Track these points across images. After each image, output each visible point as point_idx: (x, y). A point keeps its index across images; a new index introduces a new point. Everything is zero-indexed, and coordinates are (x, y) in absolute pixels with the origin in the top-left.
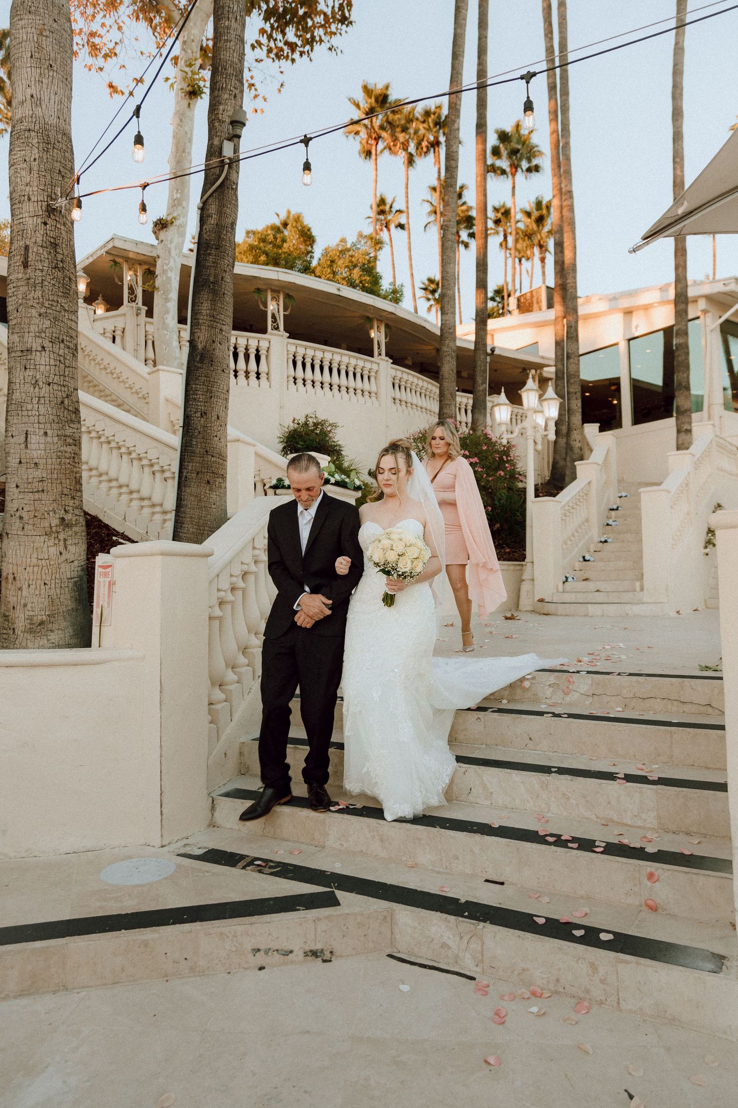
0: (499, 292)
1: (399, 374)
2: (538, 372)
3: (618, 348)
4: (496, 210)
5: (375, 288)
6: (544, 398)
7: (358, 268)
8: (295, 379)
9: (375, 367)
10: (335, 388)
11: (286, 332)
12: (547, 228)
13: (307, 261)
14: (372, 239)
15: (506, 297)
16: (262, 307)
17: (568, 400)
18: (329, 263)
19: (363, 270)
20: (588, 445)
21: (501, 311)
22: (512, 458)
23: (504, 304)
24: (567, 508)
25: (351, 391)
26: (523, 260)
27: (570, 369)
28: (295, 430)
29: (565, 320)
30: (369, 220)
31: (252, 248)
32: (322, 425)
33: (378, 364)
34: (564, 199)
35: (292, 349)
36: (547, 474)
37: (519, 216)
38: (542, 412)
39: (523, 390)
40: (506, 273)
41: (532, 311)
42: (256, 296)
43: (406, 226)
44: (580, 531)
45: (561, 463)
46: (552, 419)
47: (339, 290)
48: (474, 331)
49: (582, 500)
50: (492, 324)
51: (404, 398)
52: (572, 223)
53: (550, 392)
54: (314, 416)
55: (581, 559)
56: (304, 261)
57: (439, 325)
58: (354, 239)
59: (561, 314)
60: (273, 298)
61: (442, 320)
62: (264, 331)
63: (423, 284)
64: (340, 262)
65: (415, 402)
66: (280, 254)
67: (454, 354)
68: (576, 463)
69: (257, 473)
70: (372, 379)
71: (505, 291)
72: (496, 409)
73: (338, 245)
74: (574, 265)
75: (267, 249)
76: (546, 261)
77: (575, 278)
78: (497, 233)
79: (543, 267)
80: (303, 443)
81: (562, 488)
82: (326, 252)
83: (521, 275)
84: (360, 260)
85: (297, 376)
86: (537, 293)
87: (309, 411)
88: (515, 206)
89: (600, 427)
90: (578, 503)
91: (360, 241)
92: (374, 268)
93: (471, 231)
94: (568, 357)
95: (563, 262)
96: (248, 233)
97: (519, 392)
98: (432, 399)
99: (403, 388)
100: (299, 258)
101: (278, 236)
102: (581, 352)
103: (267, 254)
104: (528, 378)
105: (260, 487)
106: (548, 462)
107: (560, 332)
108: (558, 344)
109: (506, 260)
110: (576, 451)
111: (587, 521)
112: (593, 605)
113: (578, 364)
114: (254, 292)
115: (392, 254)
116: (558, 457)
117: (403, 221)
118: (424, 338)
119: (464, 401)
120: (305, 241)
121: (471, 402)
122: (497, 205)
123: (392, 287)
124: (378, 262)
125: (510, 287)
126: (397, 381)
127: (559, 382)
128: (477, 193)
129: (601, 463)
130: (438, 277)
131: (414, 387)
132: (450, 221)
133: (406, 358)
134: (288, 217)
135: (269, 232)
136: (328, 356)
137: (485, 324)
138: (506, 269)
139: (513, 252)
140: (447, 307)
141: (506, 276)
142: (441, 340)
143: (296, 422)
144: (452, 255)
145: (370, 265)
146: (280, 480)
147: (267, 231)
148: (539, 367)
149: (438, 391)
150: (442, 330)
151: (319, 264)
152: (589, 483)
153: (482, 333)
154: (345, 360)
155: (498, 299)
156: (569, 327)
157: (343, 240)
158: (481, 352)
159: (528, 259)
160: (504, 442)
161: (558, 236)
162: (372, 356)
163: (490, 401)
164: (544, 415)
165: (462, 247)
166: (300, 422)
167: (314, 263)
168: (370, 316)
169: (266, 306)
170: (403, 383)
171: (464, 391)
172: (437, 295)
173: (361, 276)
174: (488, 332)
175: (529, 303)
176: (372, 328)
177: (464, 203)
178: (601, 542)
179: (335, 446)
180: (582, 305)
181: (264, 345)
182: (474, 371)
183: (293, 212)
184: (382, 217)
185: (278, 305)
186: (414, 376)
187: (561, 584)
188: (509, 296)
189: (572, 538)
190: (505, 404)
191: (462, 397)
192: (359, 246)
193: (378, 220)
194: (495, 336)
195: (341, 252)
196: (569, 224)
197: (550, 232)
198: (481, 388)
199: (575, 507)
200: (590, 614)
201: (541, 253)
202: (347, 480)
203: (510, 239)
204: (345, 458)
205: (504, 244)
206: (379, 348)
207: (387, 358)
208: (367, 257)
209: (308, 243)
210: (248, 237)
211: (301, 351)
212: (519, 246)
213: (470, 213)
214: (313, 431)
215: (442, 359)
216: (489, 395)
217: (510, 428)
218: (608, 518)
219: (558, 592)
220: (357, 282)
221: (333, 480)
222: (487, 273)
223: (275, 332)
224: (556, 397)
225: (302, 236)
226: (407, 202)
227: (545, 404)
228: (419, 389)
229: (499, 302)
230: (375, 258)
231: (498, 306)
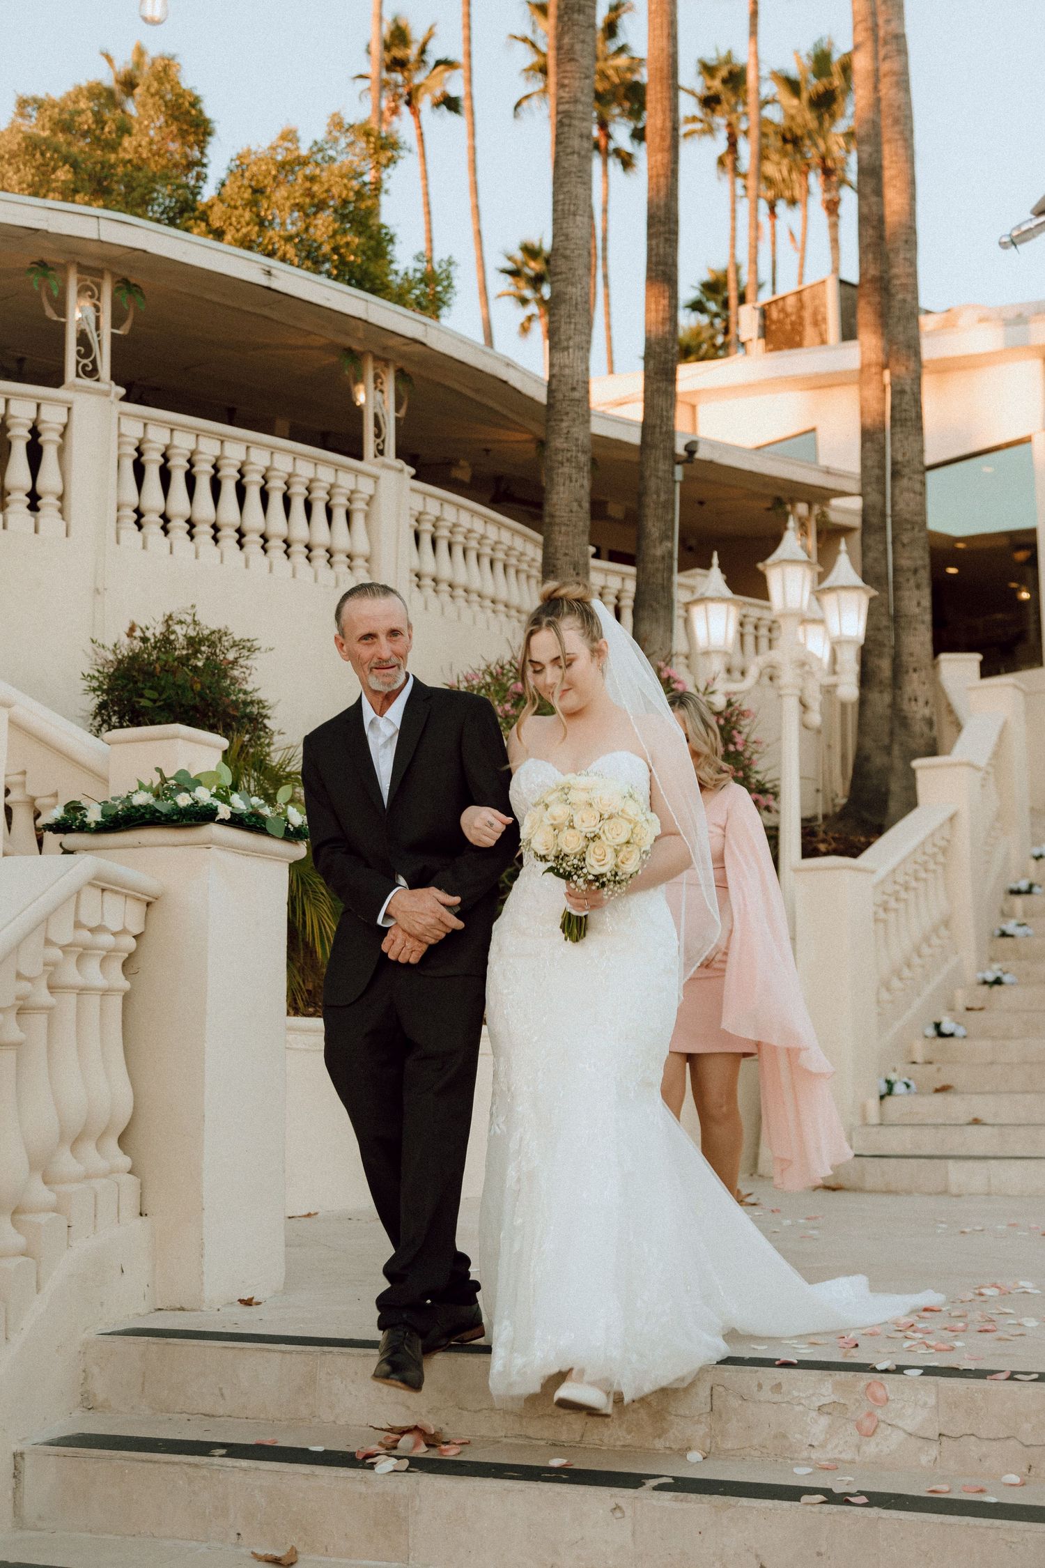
0: (714, 287)
1: (433, 508)
2: (816, 509)
3: (1031, 452)
4: (708, 70)
5: (372, 268)
6: (826, 584)
7: (329, 212)
8: (139, 513)
9: (366, 486)
10: (253, 540)
11: (117, 384)
12: (842, 125)
13: (187, 186)
14: (368, 134)
15: (733, 301)
16: (50, 313)
17: (897, 588)
18: (247, 194)
19: (343, 217)
20: (951, 711)
21: (720, 340)
22: (740, 748)
23: (727, 320)
24: (890, 888)
25: (298, 550)
26: (781, 207)
27: (901, 506)
28: (134, 658)
29: (887, 373)
30: (366, 84)
31: (32, 145)
32: (212, 645)
33: (376, 479)
34: (882, 53)
35: (133, 430)
36: (840, 790)
37: (769, 89)
38: (822, 622)
39: (770, 561)
40: (733, 239)
41: (799, 345)
42: (35, 280)
43: (464, 104)
44: (926, 950)
45: (879, 760)
46: (849, 642)
47: (269, 273)
48: (641, 395)
49: (932, 866)
50: (689, 376)
51: (446, 572)
52: (904, 120)
53: (845, 569)
54: (189, 619)
55: (931, 1031)
56: (179, 187)
57: (547, 378)
58: (320, 135)
59: (875, 355)
60: (81, 291)
61: (552, 365)
62: (55, 378)
63: (510, 258)
64: (281, 193)
65: (476, 584)
66: (112, 166)
67: (583, 458)
68: (916, 763)
69: (19, 778)
70: (358, 519)
71: (732, 285)
72: (697, 612)
73: (273, 148)
74: (911, 229)
75: (75, 150)
76: (842, 210)
77: (912, 263)
78: (710, 130)
79: (834, 226)
80: (155, 695)
81: (880, 830)
82: (241, 166)
83: (774, 243)
84: (335, 191)
85: (144, 508)
86: (813, 298)
87: (176, 605)
88: (757, 65)
89: (982, 664)
90: (923, 875)
91: (336, 140)
92: (373, 212)
93: (640, 125)
94: (896, 474)
95: (881, 220)
96: (23, 103)
97: (760, 566)
98: (523, 576)
99: (442, 546)
100: (166, 179)
101: (107, 115)
102: (929, 459)
103: (75, 166)
104: (786, 529)
105: (22, 818)
106: (844, 757)
107: (874, 405)
108: (870, 436)
109: (734, 203)
110: (919, 727)
111: (946, 923)
112: (961, 1163)
113: (922, 494)
114: (31, 270)
115: (425, 177)
116: (869, 743)
117: (455, 86)
118: (504, 412)
119: (614, 583)
120: (183, 134)
121: (631, 586)
122: (711, 57)
123: (422, 266)
124: (383, 198)
125: (745, 277)
126: (427, 527)
127: (871, 541)
128: (652, 28)
129: (982, 762)
130: (547, 245)
131: (473, 544)
132: (576, 101)
133: (450, 463)
134: (138, 65)
135: (83, 104)
136: (234, 453)
137: (669, 376)
138: (734, 229)
139: (752, 182)
140: (565, 330)
141: (733, 246)
142: (548, 421)
143: (138, 633)
144: (580, 190)
145: (363, 206)
146: (74, 808)
147: (76, 102)
148: (818, 496)
149: (538, 555)
150: (551, 392)
151: (220, 197)
152: (952, 819)
153: (660, 401)
154: (283, 464)
155: (712, 306)
156: (898, 393)
157: (289, 136)
158: (659, 453)
159: (793, 202)
160: (719, 702)
161: (867, 149)
162: (359, 456)
163: (681, 585)
164: (827, 631)
165: (614, 166)
166: (149, 634)
167: (208, 193)
168: (356, 346)
169: (61, 309)
170: (443, 532)
171: (615, 557)
172: (546, 291)
173: (335, 233)
174: (679, 398)
175: (793, 324)
176: (359, 379)
177: (622, 49)
178: (985, 983)
179: (246, 704)
180: (930, 334)
181: (53, 417)
182: (641, 505)
183: (153, 51)
184: (398, 77)
185: (97, 309)
186: (474, 513)
187: (873, 1103)
188: (742, 299)
189: (906, 973)
190: (723, 600)
191: (607, 572)
192: (332, 153)
193: (384, 85)
194: (702, 411)
195: (282, 166)
196: (896, 121)
197: (850, 135)
198: (659, 552)
199: (913, 884)
200: (954, 1189)
201: (827, 189)
202: (266, 811)
203: (746, 149)
204: (276, 738)
205: (728, 161)
206: (378, 436)
207: (400, 464)
208: (355, 184)
209: (191, 138)
210: (22, 115)
211: (158, 438)
212: (770, 169)
213: (636, 77)
214: (184, 661)
215: (551, 469)
216: (682, 569)
217: (737, 661)
218: (1006, 915)
219: (866, 1124)
220: (326, 248)
221: (224, 812)
222: (676, 241)
223: (88, 382)
224: (860, 583)
225: (176, 119)
226: (468, 40)
227: (830, 600)
228: (487, 550)
229: (716, 315)
230: (377, 187)
231: (712, 324)
